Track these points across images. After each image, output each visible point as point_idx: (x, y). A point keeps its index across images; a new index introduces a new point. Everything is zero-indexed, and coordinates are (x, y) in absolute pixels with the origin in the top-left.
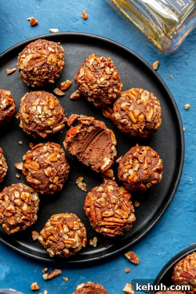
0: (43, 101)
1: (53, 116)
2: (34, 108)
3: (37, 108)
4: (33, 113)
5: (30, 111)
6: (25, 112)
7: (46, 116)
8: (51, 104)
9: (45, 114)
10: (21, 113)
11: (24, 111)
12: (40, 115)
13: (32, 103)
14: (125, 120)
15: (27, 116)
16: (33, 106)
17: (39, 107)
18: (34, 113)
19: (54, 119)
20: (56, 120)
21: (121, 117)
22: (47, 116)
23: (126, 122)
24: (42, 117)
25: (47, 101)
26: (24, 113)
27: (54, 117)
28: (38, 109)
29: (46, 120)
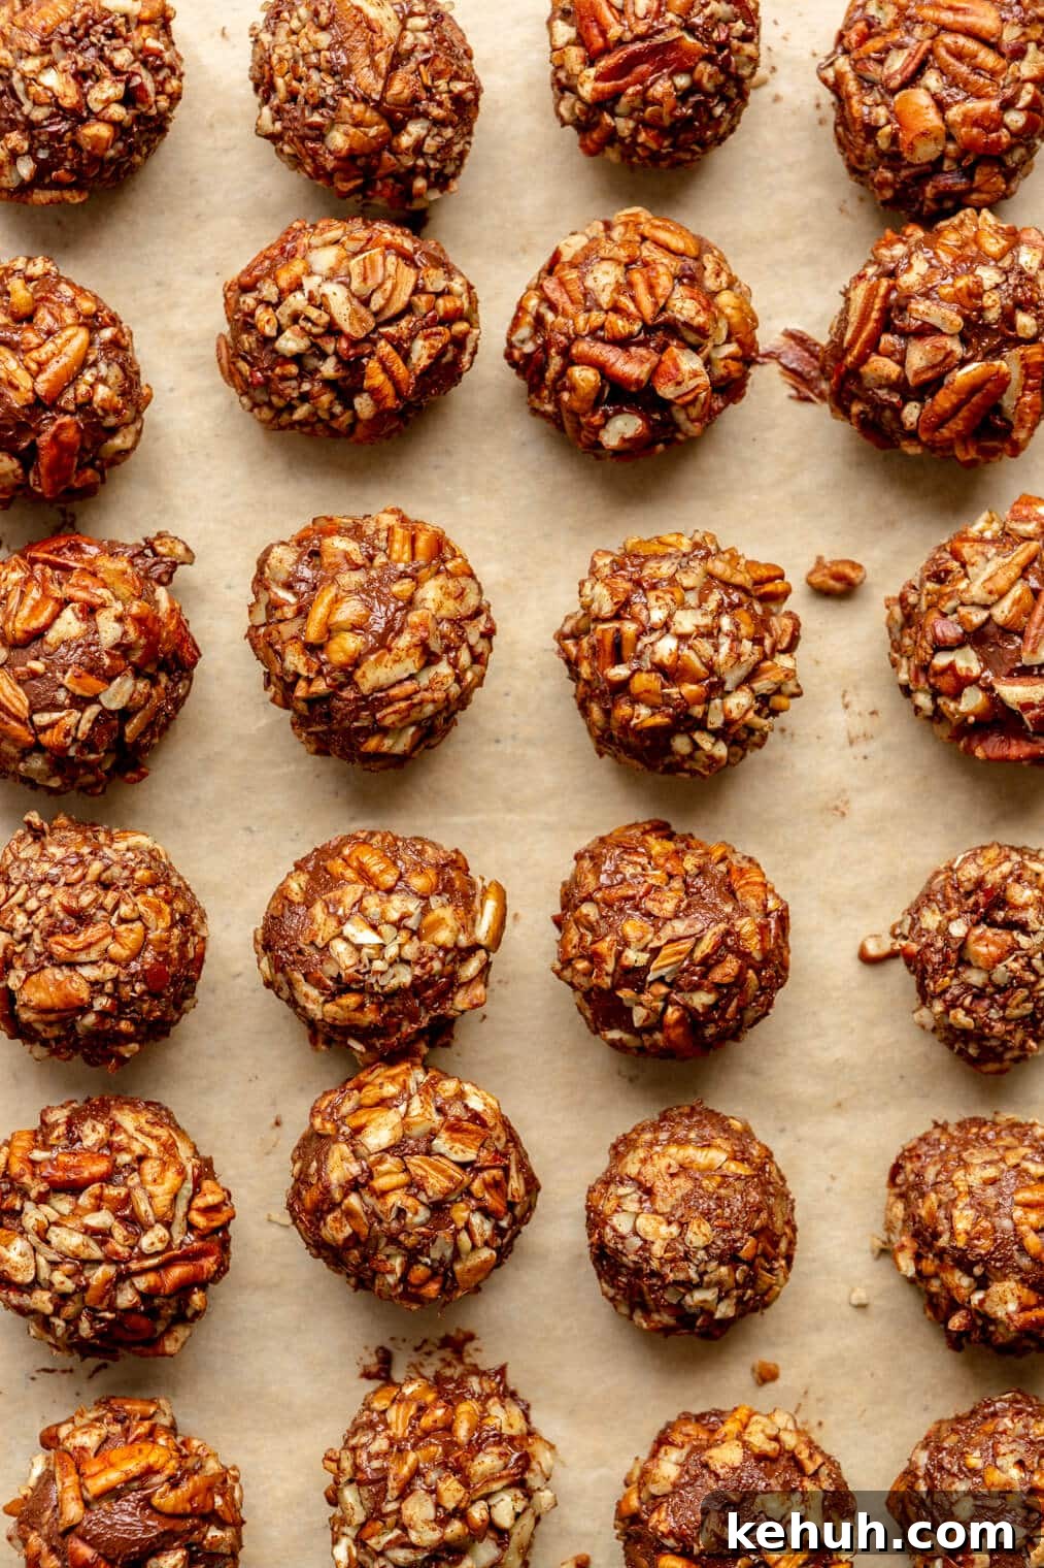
0: (338, 893)
1: (427, 898)
2: (339, 947)
3: (346, 940)
4: (357, 971)
5: (339, 975)
6: (326, 1002)
7: (405, 928)
8: (375, 869)
9: (398, 925)
10: (319, 1016)
11: (322, 999)
12: (383, 946)
13: (312, 943)
14: (291, 599)
15: (351, 1000)
16: (327, 946)
17: (349, 929)
18: (361, 967)
19: (443, 906)
20: (450, 902)
21: (290, 574)
22: (411, 923)
23: (286, 609)
24: (401, 946)
25: (350, 874)
26: (329, 1007)
27: (435, 901)
28: (352, 939)
29: (420, 939)
